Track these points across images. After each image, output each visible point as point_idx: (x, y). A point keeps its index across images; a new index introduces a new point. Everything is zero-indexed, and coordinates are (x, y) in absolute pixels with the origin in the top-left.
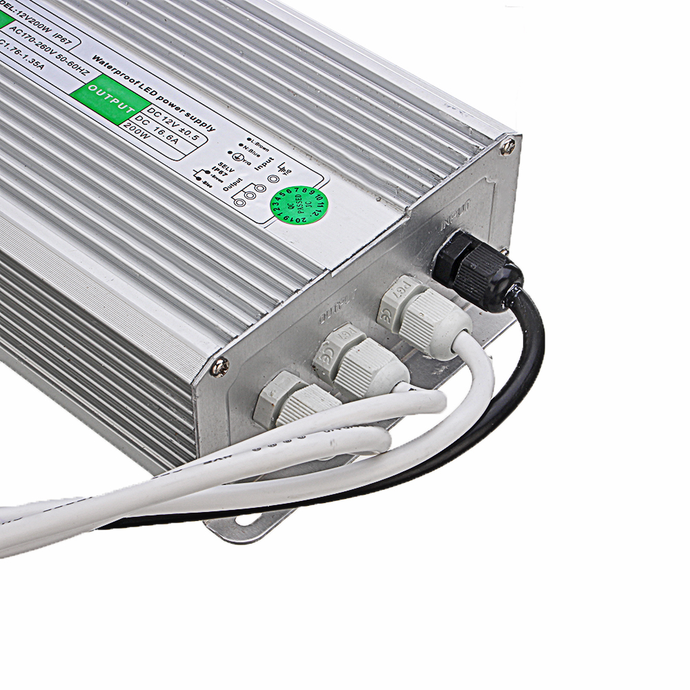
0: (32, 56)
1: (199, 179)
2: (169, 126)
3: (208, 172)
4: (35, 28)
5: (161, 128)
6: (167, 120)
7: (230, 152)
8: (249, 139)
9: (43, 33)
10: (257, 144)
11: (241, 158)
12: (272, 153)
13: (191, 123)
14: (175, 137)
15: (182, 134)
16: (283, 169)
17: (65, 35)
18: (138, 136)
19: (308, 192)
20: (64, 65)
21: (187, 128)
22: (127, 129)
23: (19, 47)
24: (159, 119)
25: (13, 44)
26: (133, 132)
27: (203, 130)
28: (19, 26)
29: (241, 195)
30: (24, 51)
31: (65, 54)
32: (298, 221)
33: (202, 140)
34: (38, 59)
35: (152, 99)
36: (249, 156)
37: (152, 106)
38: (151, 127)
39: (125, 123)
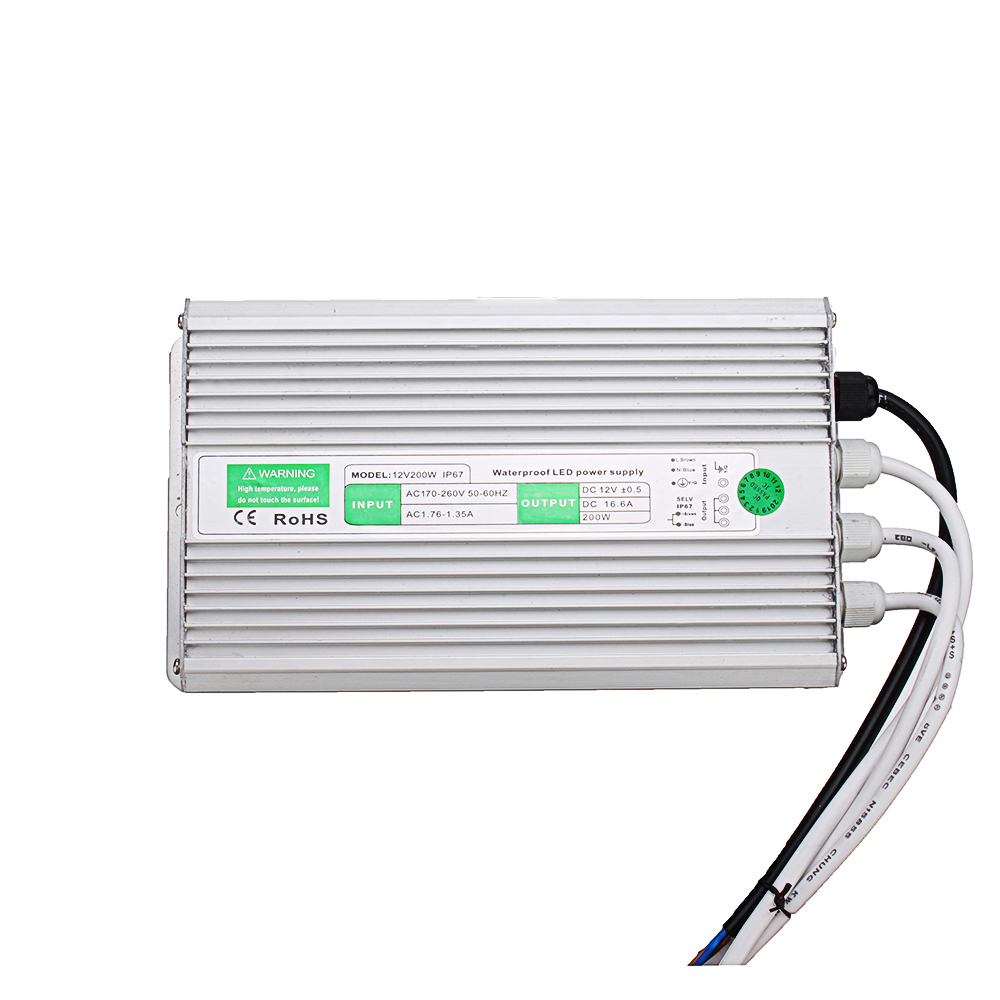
0: (453, 510)
1: (679, 525)
2: (611, 494)
3: (678, 514)
4: (422, 480)
5: (610, 501)
6: (604, 490)
7: (674, 483)
8: (673, 460)
9: (432, 480)
10: (682, 460)
11: (685, 482)
12: (701, 460)
13: (620, 478)
14: (626, 501)
15: (627, 494)
16: (720, 469)
17: (452, 469)
18: (601, 520)
19: (755, 474)
20: (481, 499)
21: (626, 486)
22: (589, 521)
23: (436, 509)
24: (599, 493)
25: (428, 510)
26: (595, 521)
27: (636, 477)
28: (412, 489)
29: (719, 517)
30: (443, 510)
31: (473, 488)
32: (773, 506)
33: (644, 487)
34: (461, 509)
35: (573, 478)
36: (689, 476)
37: (581, 486)
38: (601, 505)
39: (582, 518)
